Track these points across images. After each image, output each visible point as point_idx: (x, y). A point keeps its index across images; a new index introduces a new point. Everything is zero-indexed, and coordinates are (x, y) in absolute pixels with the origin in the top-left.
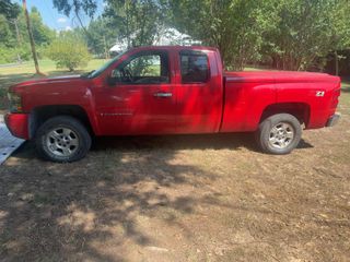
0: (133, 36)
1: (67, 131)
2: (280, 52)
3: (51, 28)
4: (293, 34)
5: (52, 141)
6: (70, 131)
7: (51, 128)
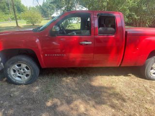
0: (63, 9)
1: (24, 66)
2: (137, 17)
3: (25, 6)
4: (144, 8)
5: (14, 71)
6: (25, 65)
7: (13, 64)
